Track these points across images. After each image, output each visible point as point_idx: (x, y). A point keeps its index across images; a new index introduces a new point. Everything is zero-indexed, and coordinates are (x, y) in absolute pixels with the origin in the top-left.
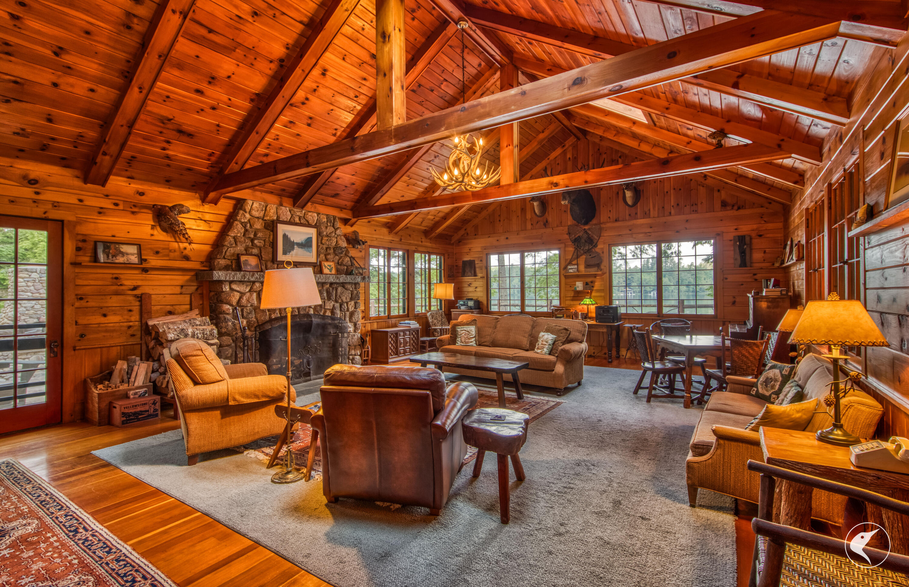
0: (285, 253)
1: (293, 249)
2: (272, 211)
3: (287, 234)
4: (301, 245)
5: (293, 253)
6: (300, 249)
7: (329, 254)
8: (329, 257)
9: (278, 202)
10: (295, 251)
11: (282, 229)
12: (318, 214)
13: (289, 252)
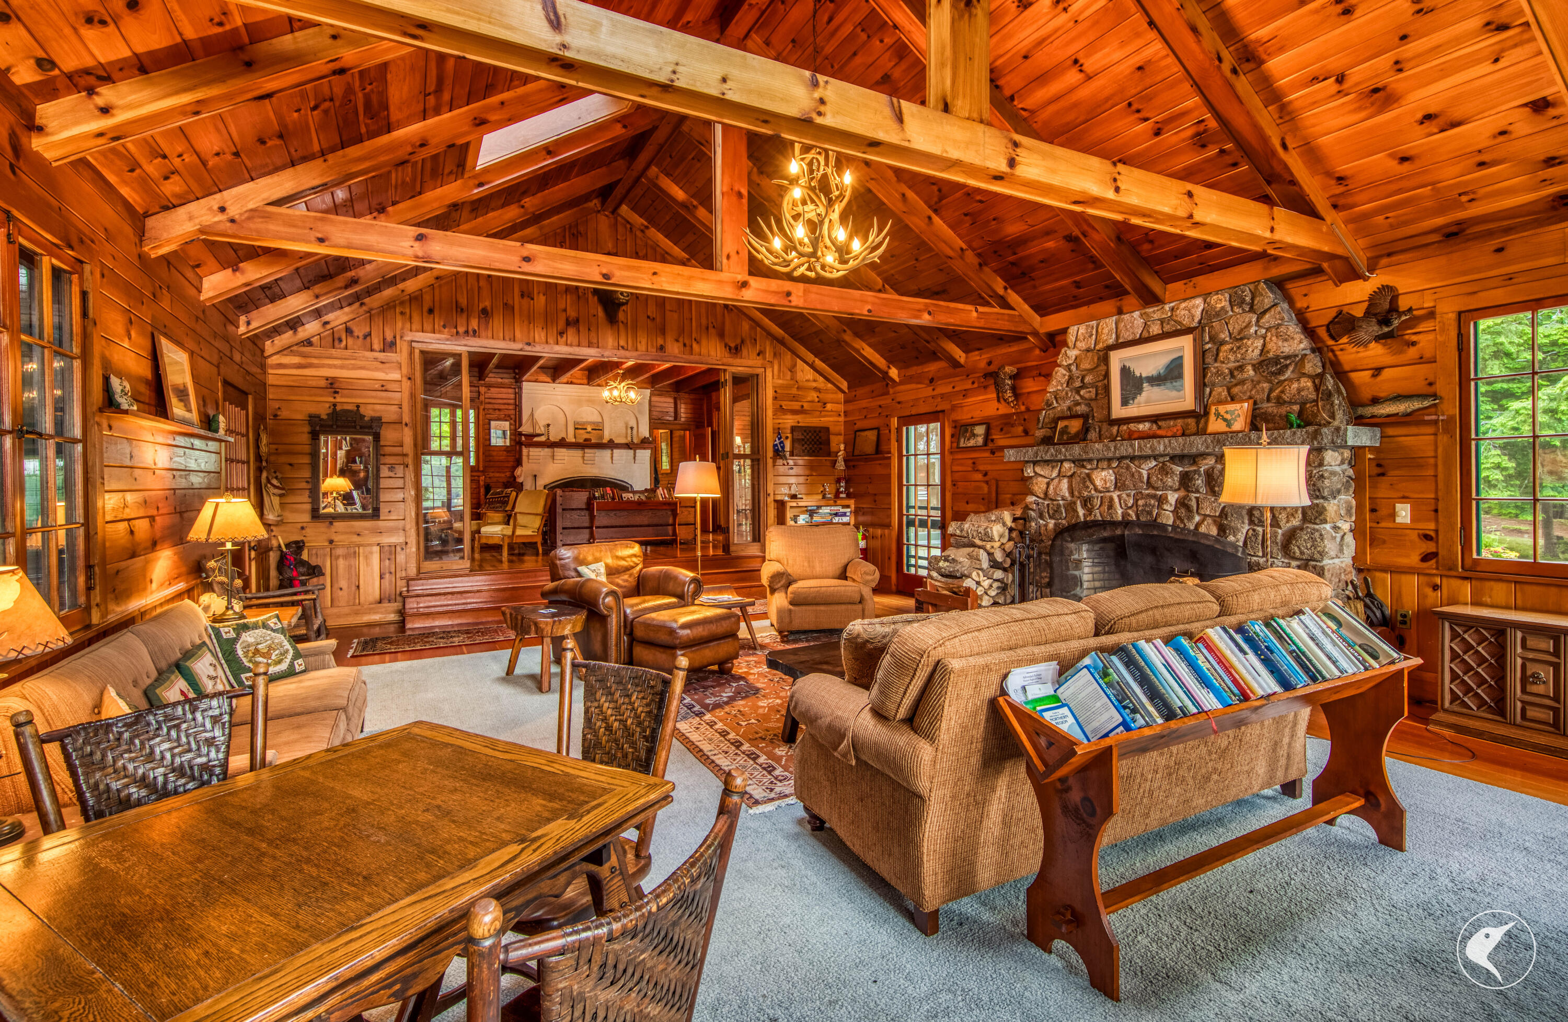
0: (1125, 402)
1: (1140, 390)
2: (1106, 331)
3: (1127, 365)
4: (1156, 380)
5: (1141, 398)
6: (1156, 389)
7: (1242, 382)
8: (1235, 390)
9: (1114, 310)
10: (1144, 394)
11: (1117, 359)
12: (1206, 296)
13: (1133, 399)
